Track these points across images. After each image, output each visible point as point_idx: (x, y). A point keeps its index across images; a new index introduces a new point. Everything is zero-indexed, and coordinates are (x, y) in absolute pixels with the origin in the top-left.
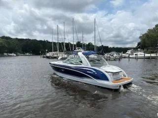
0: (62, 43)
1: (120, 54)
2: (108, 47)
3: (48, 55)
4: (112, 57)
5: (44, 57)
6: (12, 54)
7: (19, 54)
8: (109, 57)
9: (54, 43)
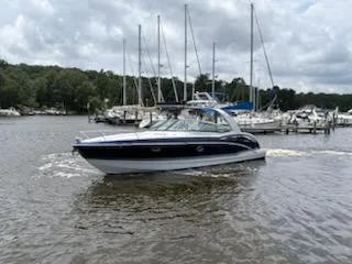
0: (154, 80)
1: (331, 114)
2: (292, 91)
3: (110, 114)
4: (303, 124)
5: (98, 121)
6: (9, 111)
7: (27, 110)
8: (295, 123)
9: (130, 80)
